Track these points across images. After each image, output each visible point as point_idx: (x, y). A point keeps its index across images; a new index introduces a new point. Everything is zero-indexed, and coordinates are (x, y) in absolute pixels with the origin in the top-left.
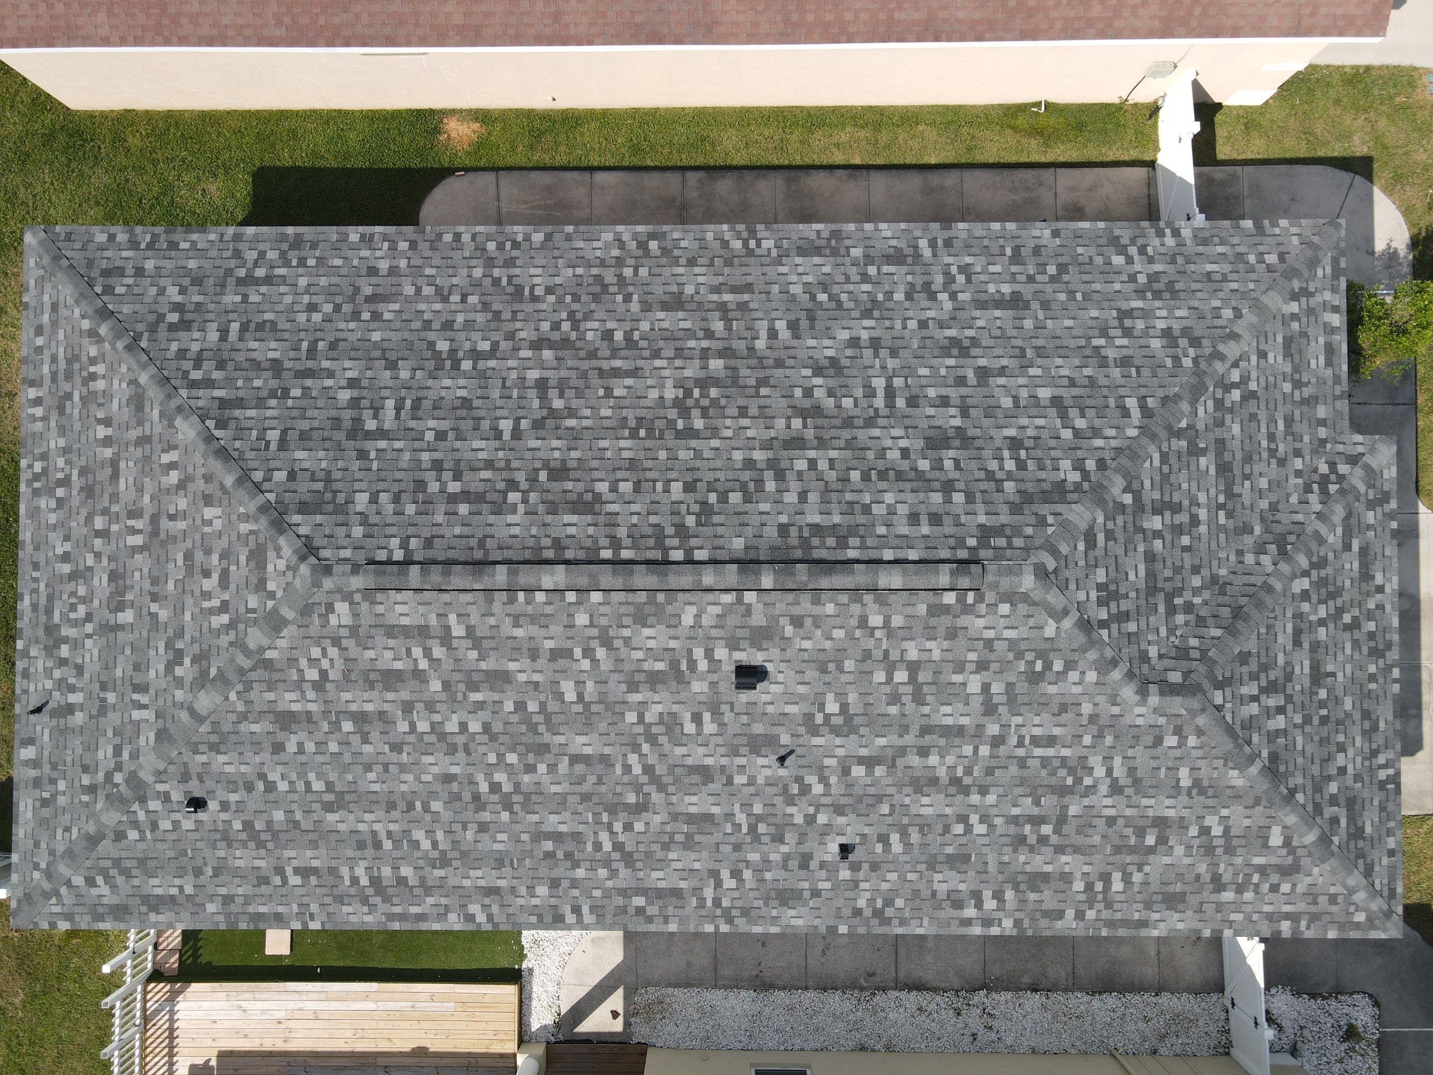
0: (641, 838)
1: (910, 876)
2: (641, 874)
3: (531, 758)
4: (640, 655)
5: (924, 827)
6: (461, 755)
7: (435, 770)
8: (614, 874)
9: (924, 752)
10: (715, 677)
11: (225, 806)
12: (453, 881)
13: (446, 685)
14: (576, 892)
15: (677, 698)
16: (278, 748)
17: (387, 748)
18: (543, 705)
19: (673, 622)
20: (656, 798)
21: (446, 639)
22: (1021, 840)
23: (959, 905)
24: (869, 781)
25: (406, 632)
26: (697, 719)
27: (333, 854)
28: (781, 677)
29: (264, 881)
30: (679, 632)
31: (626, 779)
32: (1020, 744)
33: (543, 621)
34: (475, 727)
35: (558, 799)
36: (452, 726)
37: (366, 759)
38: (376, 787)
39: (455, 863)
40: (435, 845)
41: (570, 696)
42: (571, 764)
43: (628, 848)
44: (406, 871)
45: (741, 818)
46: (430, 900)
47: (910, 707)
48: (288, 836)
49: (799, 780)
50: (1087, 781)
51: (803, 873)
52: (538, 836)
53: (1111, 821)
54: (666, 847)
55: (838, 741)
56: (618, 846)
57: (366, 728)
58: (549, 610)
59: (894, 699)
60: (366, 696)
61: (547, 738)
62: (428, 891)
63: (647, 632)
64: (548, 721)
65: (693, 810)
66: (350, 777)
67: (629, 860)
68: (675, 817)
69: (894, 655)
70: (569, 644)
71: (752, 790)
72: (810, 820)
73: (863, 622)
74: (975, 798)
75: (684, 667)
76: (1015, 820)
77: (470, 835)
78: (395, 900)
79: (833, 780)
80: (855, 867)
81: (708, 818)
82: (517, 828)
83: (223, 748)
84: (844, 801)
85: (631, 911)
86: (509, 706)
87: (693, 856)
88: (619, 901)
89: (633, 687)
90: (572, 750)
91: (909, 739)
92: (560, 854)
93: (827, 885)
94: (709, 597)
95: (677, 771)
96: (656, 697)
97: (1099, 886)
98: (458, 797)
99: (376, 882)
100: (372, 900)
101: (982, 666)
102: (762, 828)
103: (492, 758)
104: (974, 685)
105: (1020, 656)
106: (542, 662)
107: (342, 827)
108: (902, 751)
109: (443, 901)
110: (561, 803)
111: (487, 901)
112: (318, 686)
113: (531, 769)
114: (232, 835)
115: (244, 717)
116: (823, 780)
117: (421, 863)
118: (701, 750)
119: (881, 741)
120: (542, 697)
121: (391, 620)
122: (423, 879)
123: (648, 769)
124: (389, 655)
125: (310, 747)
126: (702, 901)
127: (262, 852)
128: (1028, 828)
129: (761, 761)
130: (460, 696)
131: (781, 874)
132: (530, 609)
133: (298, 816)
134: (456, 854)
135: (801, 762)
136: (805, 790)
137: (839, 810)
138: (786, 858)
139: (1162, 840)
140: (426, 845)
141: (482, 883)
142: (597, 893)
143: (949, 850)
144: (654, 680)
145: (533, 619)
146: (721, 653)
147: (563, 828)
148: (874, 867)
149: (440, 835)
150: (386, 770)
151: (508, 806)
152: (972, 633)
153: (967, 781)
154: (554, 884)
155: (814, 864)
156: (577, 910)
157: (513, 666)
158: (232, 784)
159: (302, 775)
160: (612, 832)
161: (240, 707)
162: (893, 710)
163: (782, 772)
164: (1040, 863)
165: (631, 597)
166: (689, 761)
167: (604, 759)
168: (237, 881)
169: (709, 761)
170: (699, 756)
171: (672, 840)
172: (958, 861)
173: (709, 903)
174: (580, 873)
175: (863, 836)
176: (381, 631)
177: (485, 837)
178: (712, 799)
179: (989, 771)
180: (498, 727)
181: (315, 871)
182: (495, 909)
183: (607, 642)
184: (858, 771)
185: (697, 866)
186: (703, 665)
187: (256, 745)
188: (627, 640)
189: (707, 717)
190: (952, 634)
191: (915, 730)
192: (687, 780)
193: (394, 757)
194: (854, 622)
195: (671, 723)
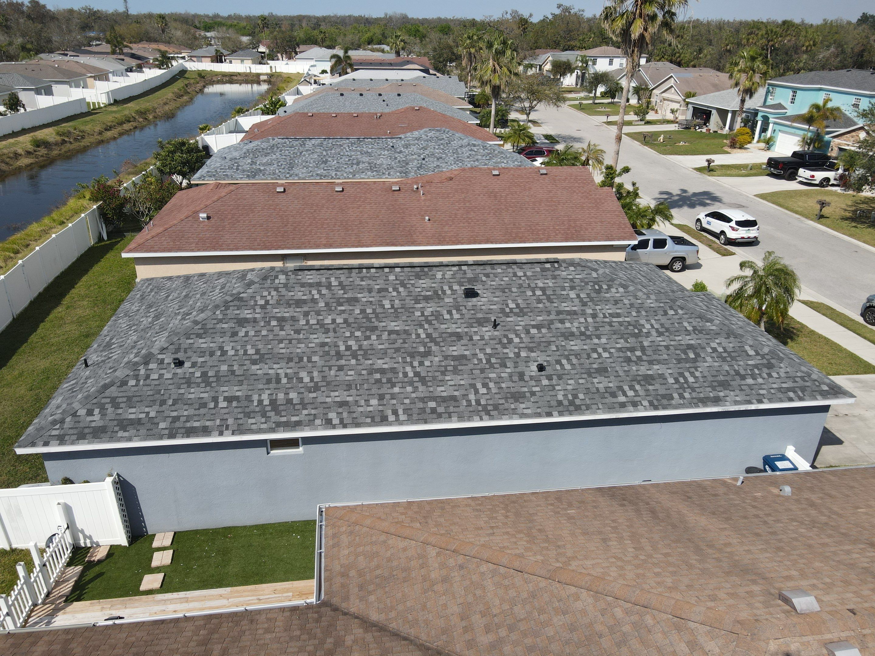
0: (429, 369)
1: (581, 381)
2: (431, 389)
3: (368, 333)
4: (419, 290)
5: (577, 355)
6: (331, 334)
7: (317, 341)
8: (416, 389)
9: (562, 322)
10: (455, 296)
11: (194, 365)
12: (320, 400)
13: (327, 304)
14: (394, 402)
15: (439, 305)
16: (234, 334)
17: (292, 332)
18: (374, 310)
19: (433, 277)
20: (434, 348)
21: (329, 286)
22: (628, 360)
23: (614, 395)
24: (540, 335)
25: (311, 285)
26: (450, 312)
27: (250, 387)
28: (485, 295)
29: (204, 405)
30: (436, 280)
31: (418, 340)
32: (605, 317)
33: (374, 279)
34: (339, 320)
35: (382, 352)
36: (328, 321)
37: (281, 337)
38: (283, 351)
39: (323, 389)
40: (312, 379)
41: (388, 306)
42: (389, 335)
43: (423, 374)
44: (293, 395)
45: (481, 356)
46: (305, 412)
47: (548, 304)
48: (226, 379)
49: (506, 336)
50: (645, 330)
51: (522, 383)
52: (371, 372)
53: (667, 347)
54: (443, 373)
55: (519, 319)
56: (417, 374)
57: (283, 324)
58: (377, 275)
59: (539, 301)
60: (286, 310)
61: (376, 324)
62: (304, 406)
63: (421, 281)
64: (377, 317)
65: (455, 353)
66: (270, 347)
67: (423, 381)
68: (446, 357)
69: (533, 285)
70: (387, 286)
71: (484, 342)
72: (518, 355)
73: (515, 275)
74: (596, 341)
75: (440, 292)
76: (620, 350)
77: (333, 373)
78: (283, 413)
79: (523, 336)
80: (549, 378)
81: (464, 357)
82: (360, 367)
83: (204, 336)
84: (531, 345)
85: (428, 410)
86: (357, 311)
87: (459, 377)
88: (421, 405)
89: (417, 302)
90: (389, 328)
91: (552, 317)
92: (384, 380)
93: (537, 389)
94: (447, 268)
95: (444, 335)
96: (429, 305)
97: (682, 380)
98: (327, 353)
99: (273, 402)
100: (268, 414)
101: (572, 288)
102: (493, 360)
103: (348, 334)
104: (573, 294)
105: (587, 283)
106: (373, 294)
107: (259, 372)
108: (551, 322)
109: (313, 412)
110: (384, 353)
111: (340, 410)
112: (263, 307)
113: (368, 338)
114: (193, 380)
115: (220, 321)
116: (517, 335)
117: (302, 390)
118: (454, 326)
119: (540, 318)
120: (374, 307)
121: (304, 281)
122: (302, 399)
123: (429, 336)
124: (301, 293)
125: (252, 333)
126: (469, 401)
127: (208, 388)
128: (629, 354)
129: (484, 329)
130: (333, 308)
131: (511, 384)
132: (368, 275)
133: (235, 368)
134: (324, 384)
135: (504, 328)
136: (510, 341)
137: (531, 350)
138: (511, 376)
139: (697, 355)
140: (307, 379)
141: (338, 399)
142: (407, 401)
143: (595, 366)
144: (427, 299)
145: (370, 278)
146: (456, 287)
147: (385, 366)
148: (560, 377)
149: (315, 374)
150: (290, 343)
151: (354, 356)
152: (562, 277)
153: (588, 333)
154: (381, 397)
155: (527, 378)
156: (395, 413)
157: (359, 295)
158: (202, 353)
159: (244, 346)
160: (413, 367)
161: (220, 317)
162: (541, 305)
163: (496, 333)
164: (643, 370)
165: (413, 270)
166: (449, 331)
167: (406, 331)
168: (186, 407)
169: (459, 330)
170: (453, 328)
171: (446, 370)
172: (602, 371)
173: (473, 403)
174: (396, 390)
175: (547, 361)
176: (299, 285)
177: (342, 373)
178: (464, 348)
179: (597, 328)
180: (351, 320)
181: (237, 398)
182: (345, 415)
183: (403, 285)
184: (534, 331)
185: (462, 382)
186: (449, 292)
187: (223, 333)
188: (413, 285)
189: (454, 312)
190: (554, 277)
191: (553, 313)
192: (449, 339)
193: (296, 336)
194: (511, 275)
195: (437, 316)
